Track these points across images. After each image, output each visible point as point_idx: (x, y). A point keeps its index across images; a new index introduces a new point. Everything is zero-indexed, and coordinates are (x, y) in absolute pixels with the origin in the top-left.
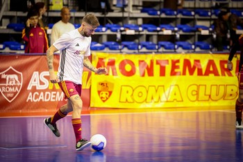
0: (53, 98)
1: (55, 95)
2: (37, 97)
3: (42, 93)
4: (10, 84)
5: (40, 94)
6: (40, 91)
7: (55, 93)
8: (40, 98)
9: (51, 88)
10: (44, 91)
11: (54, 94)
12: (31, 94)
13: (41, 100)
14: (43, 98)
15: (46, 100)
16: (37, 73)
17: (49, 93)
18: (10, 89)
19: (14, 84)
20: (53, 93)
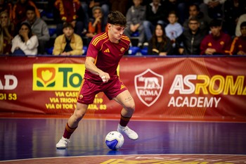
0: (200, 104)
1: (203, 100)
2: (180, 102)
3: (186, 98)
4: (149, 87)
5: (184, 99)
6: (184, 96)
7: (202, 98)
8: (184, 103)
9: (197, 93)
10: (189, 96)
11: (201, 100)
12: (173, 98)
13: (185, 105)
14: (187, 103)
15: (191, 106)
16: (181, 76)
17: (195, 98)
18: (149, 93)
19: (153, 87)
20: (200, 98)
